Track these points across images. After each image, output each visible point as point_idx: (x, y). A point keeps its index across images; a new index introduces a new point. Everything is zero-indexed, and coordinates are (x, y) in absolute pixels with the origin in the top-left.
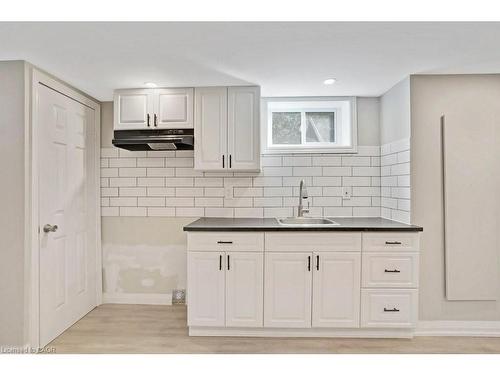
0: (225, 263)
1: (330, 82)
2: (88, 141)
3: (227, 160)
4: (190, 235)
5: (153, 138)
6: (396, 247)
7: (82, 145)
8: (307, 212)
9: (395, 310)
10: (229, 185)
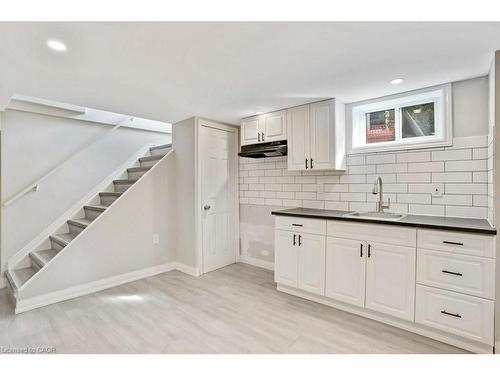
0: (297, 240)
1: (397, 81)
2: (229, 155)
3: (309, 163)
4: (277, 218)
5: (268, 149)
6: (458, 248)
7: (226, 157)
8: (387, 207)
9: (457, 316)
10: (321, 182)
